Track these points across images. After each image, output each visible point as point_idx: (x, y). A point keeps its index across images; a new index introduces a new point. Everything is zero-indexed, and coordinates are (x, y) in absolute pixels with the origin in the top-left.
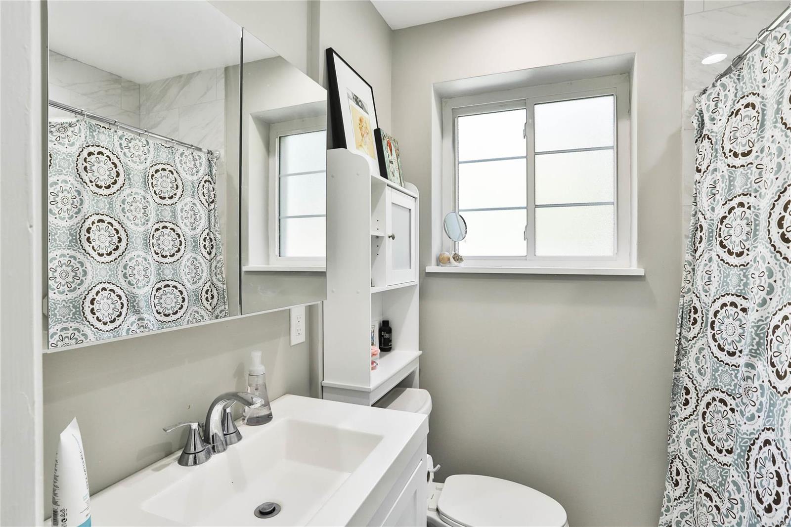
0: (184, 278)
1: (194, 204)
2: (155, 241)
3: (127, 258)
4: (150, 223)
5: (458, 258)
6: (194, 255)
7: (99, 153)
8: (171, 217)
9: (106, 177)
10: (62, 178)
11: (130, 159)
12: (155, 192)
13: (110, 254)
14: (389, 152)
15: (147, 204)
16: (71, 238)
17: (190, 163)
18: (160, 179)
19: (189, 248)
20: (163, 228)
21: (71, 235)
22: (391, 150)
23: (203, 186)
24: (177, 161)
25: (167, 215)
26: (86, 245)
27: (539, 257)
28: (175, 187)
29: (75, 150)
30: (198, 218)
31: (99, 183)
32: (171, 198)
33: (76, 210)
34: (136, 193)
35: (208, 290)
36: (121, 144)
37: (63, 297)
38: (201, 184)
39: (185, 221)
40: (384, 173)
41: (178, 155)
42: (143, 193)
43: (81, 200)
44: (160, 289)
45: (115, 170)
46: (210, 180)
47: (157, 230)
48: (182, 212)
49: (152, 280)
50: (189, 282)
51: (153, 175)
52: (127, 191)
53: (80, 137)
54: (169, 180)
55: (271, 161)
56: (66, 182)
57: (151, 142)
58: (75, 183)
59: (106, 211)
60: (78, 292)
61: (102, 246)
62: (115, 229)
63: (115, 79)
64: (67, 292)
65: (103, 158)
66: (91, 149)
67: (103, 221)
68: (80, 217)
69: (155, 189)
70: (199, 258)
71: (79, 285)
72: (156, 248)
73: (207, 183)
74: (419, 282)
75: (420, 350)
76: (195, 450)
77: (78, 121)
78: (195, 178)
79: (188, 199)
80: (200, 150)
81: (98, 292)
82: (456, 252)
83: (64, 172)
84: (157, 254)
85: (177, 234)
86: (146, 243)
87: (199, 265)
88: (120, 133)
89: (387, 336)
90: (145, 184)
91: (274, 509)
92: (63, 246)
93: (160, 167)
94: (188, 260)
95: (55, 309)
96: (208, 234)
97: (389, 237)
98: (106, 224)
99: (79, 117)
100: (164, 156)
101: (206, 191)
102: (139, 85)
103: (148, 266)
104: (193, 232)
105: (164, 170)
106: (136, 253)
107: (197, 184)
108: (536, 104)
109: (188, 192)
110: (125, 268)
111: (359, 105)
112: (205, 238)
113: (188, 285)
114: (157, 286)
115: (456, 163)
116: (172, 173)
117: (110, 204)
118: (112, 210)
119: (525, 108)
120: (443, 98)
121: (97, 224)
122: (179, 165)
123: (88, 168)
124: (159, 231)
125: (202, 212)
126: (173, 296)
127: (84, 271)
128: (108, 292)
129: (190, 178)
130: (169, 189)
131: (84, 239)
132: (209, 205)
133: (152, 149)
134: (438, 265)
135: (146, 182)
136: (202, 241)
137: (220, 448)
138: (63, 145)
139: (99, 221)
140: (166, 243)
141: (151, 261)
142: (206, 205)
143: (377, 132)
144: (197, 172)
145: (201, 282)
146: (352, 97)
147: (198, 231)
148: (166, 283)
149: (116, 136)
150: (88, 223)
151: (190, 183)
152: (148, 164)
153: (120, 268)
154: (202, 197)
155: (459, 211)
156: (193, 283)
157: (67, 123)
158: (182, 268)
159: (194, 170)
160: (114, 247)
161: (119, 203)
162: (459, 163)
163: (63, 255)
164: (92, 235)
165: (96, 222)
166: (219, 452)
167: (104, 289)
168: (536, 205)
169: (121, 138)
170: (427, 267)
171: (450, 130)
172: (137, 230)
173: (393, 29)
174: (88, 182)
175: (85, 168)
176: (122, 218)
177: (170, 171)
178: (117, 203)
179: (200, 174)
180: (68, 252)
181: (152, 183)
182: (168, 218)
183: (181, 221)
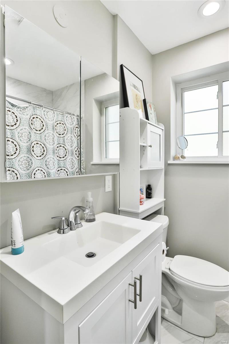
0: (68, 166)
1: (72, 137)
2: (57, 151)
3: (47, 158)
4: (55, 144)
5: (183, 157)
6: (72, 157)
7: (37, 117)
8: (63, 142)
9: (39, 127)
10: (24, 127)
11: (48, 119)
12: (57, 132)
13: (40, 156)
14: (150, 109)
15: (54, 137)
16: (27, 150)
17: (70, 120)
18: (59, 127)
19: (70, 154)
20: (60, 146)
21: (27, 149)
22: (151, 108)
23: (75, 129)
24: (65, 119)
25: (61, 141)
26: (32, 152)
27: (224, 156)
28: (64, 130)
29: (28, 117)
30: (73, 142)
31: (37, 129)
32: (63, 134)
33: (29, 139)
34: (50, 133)
35: (77, 172)
36: (44, 114)
37: (25, 172)
38: (74, 129)
39: (68, 144)
40: (147, 118)
41: (65, 117)
42: (52, 133)
43: (30, 135)
44: (59, 170)
45: (42, 124)
46: (78, 127)
47: (58, 147)
48: (67, 140)
49: (56, 167)
50: (70, 168)
51: (56, 126)
52: (46, 132)
53: (30, 111)
54: (62, 127)
55: (102, 118)
56: (25, 129)
57: (55, 112)
58: (29, 129)
59: (39, 140)
60: (30, 170)
61: (38, 153)
62: (42, 147)
63: (44, 90)
64: (26, 170)
65: (38, 119)
66: (34, 116)
67: (38, 144)
68: (30, 142)
69: (57, 131)
70: (74, 159)
71: (30, 168)
72: (57, 154)
73: (77, 128)
74: (165, 168)
75: (164, 198)
76: (63, 228)
77: (29, 106)
78: (72, 126)
79: (69, 135)
80: (74, 115)
81: (36, 171)
82: (183, 155)
83: (25, 125)
84: (58, 157)
85: (65, 149)
86: (54, 152)
87: (73, 161)
88: (44, 109)
89: (150, 191)
90: (53, 129)
91: (93, 255)
92: (25, 153)
93: (58, 122)
94: (69, 159)
95: (22, 176)
96: (77, 149)
97: (149, 146)
98: (39, 145)
99: (30, 104)
100: (60, 118)
101: (76, 131)
102: (52, 92)
103: (54, 161)
104: (71, 148)
105: (60, 123)
106: (50, 156)
107: (73, 129)
108: (223, 82)
109: (69, 132)
110: (46, 162)
111: (135, 89)
112: (76, 151)
113: (69, 169)
114: (58, 170)
115: (183, 114)
116: (63, 125)
117: (40, 137)
118: (41, 140)
119: (217, 84)
120: (177, 84)
121: (36, 145)
122: (66, 121)
123: (33, 123)
124: (59, 148)
125: (75, 140)
126: (64, 173)
127: (32, 162)
128: (40, 171)
129: (70, 126)
130: (62, 131)
131: (31, 150)
132: (78, 137)
133: (56, 115)
134: (174, 160)
135: (53, 128)
136: (75, 152)
137: (73, 229)
138: (24, 115)
139: (37, 143)
140: (61, 152)
141: (56, 159)
142: (77, 137)
143: (144, 101)
144: (73, 124)
145: (75, 168)
146: (132, 85)
147: (73, 148)
148: (61, 168)
149: (42, 111)
150: (33, 145)
151: (70, 129)
152: (54, 121)
153: (44, 162)
154: (75, 134)
155: (184, 136)
156: (72, 169)
157: (26, 107)
158: (67, 162)
159: (72, 124)
160: (42, 154)
161: (44, 136)
162: (185, 113)
163: (25, 156)
164: (34, 149)
165: (36, 144)
166: (73, 230)
167: (39, 170)
168: (223, 131)
169: (44, 111)
170: (168, 161)
171: (180, 99)
172: (50, 147)
173: (153, 54)
174: (33, 129)
175: (32, 123)
176: (45, 142)
177: (62, 124)
178: (43, 136)
179: (74, 124)
180: (27, 155)
181: (56, 129)
182: (62, 143)
183: (66, 144)
